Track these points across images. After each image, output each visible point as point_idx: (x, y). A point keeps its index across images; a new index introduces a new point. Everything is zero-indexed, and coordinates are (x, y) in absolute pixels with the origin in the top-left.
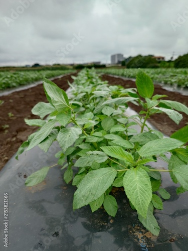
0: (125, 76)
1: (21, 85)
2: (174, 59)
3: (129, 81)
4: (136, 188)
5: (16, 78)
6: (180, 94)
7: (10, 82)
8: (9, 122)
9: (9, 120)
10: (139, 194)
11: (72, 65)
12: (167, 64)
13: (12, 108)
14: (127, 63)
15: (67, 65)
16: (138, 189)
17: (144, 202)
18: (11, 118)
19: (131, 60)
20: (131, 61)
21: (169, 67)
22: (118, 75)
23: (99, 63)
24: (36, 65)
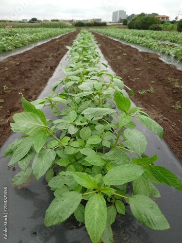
0: (125, 40)
1: (16, 48)
2: (178, 20)
3: (128, 46)
4: (94, 217)
5: (11, 40)
6: (174, 68)
7: (5, 45)
8: (4, 96)
9: (4, 93)
10: (95, 224)
11: (71, 21)
12: (171, 25)
13: (7, 79)
14: (129, 22)
15: (66, 21)
16: (95, 218)
17: (98, 232)
18: (6, 92)
19: (133, 18)
20: (133, 20)
21: (172, 29)
22: (117, 38)
23: (100, 20)
24: (34, 20)
